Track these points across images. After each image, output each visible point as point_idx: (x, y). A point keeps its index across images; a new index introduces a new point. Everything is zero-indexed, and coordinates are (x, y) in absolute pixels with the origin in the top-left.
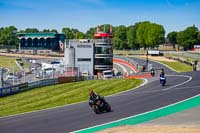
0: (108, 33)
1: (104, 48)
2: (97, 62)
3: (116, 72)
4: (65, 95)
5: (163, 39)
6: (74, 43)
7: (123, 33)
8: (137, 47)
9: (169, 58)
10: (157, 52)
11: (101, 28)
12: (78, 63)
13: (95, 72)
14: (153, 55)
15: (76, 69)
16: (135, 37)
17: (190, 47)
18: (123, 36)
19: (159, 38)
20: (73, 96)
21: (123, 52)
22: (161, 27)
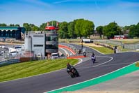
0: (55, 27)
1: (52, 37)
2: (47, 47)
3: (61, 54)
4: (25, 70)
5: (93, 31)
6: (31, 34)
7: (66, 27)
8: (75, 36)
9: (97, 45)
10: (89, 40)
11: (50, 23)
12: (34, 48)
13: (46, 54)
14: (86, 42)
15: (32, 52)
16: (74, 29)
17: (112, 37)
18: (66, 29)
19: (90, 30)
20: (30, 71)
21: (66, 40)
22: (92, 22)
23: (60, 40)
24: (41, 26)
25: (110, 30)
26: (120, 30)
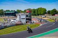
0: (30, 11)
1: (29, 15)
2: (27, 19)
3: (32, 22)
4: (18, 29)
6: (20, 14)
7: (34, 11)
8: (38, 15)
9: (48, 18)
10: (44, 16)
11: (28, 10)
12: (21, 20)
13: (26, 22)
16: (38, 12)
17: (54, 15)
18: (34, 12)
19: (45, 12)
20: (20, 29)
21: (34, 16)
22: (45, 9)
23: (32, 16)
24: (24, 11)
25: (53, 12)
26: (57, 12)
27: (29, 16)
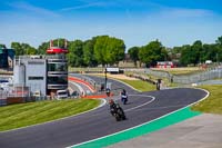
0: (62, 48)
1: (58, 65)
2: (50, 80)
3: (71, 93)
5: (123, 55)
6: (24, 59)
7: (79, 48)
8: (95, 63)
9: (130, 77)
10: (117, 70)
11: (54, 43)
12: (28, 82)
13: (48, 92)
14: (112, 73)
15: (26, 88)
16: (92, 52)
17: (153, 64)
18: (80, 52)
19: (118, 54)
20: (23, 118)
21: (79, 69)
22: (121, 41)
23: (70, 69)
24: (40, 47)
25: (150, 54)
26: (166, 53)
27: (57, 67)
